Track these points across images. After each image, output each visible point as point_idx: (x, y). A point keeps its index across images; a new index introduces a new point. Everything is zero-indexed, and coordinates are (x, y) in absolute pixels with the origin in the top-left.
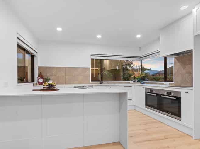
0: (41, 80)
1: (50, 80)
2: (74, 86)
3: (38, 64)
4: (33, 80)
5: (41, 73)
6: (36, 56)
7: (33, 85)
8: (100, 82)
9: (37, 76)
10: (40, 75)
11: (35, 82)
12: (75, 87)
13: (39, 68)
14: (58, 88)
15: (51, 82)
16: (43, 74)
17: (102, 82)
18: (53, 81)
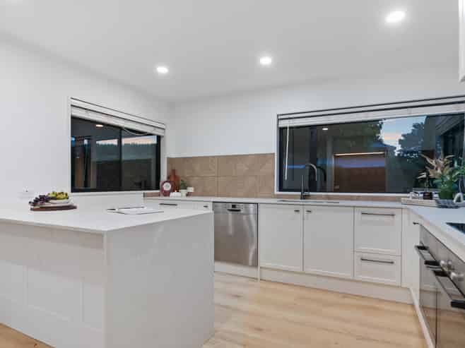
0: (167, 186)
2: (214, 202)
3: (167, 152)
5: (174, 171)
6: (163, 136)
7: (144, 196)
8: (300, 193)
10: (172, 177)
13: (170, 160)
17: (306, 193)
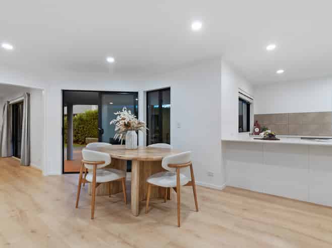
0: (257, 130)
1: (267, 129)
3: (254, 111)
4: (248, 130)
5: (257, 121)
6: (251, 103)
7: (249, 135)
9: (253, 125)
10: (256, 124)
11: (251, 132)
12: (302, 138)
14: (279, 138)
15: (269, 131)
16: (259, 123)
18: (271, 131)
